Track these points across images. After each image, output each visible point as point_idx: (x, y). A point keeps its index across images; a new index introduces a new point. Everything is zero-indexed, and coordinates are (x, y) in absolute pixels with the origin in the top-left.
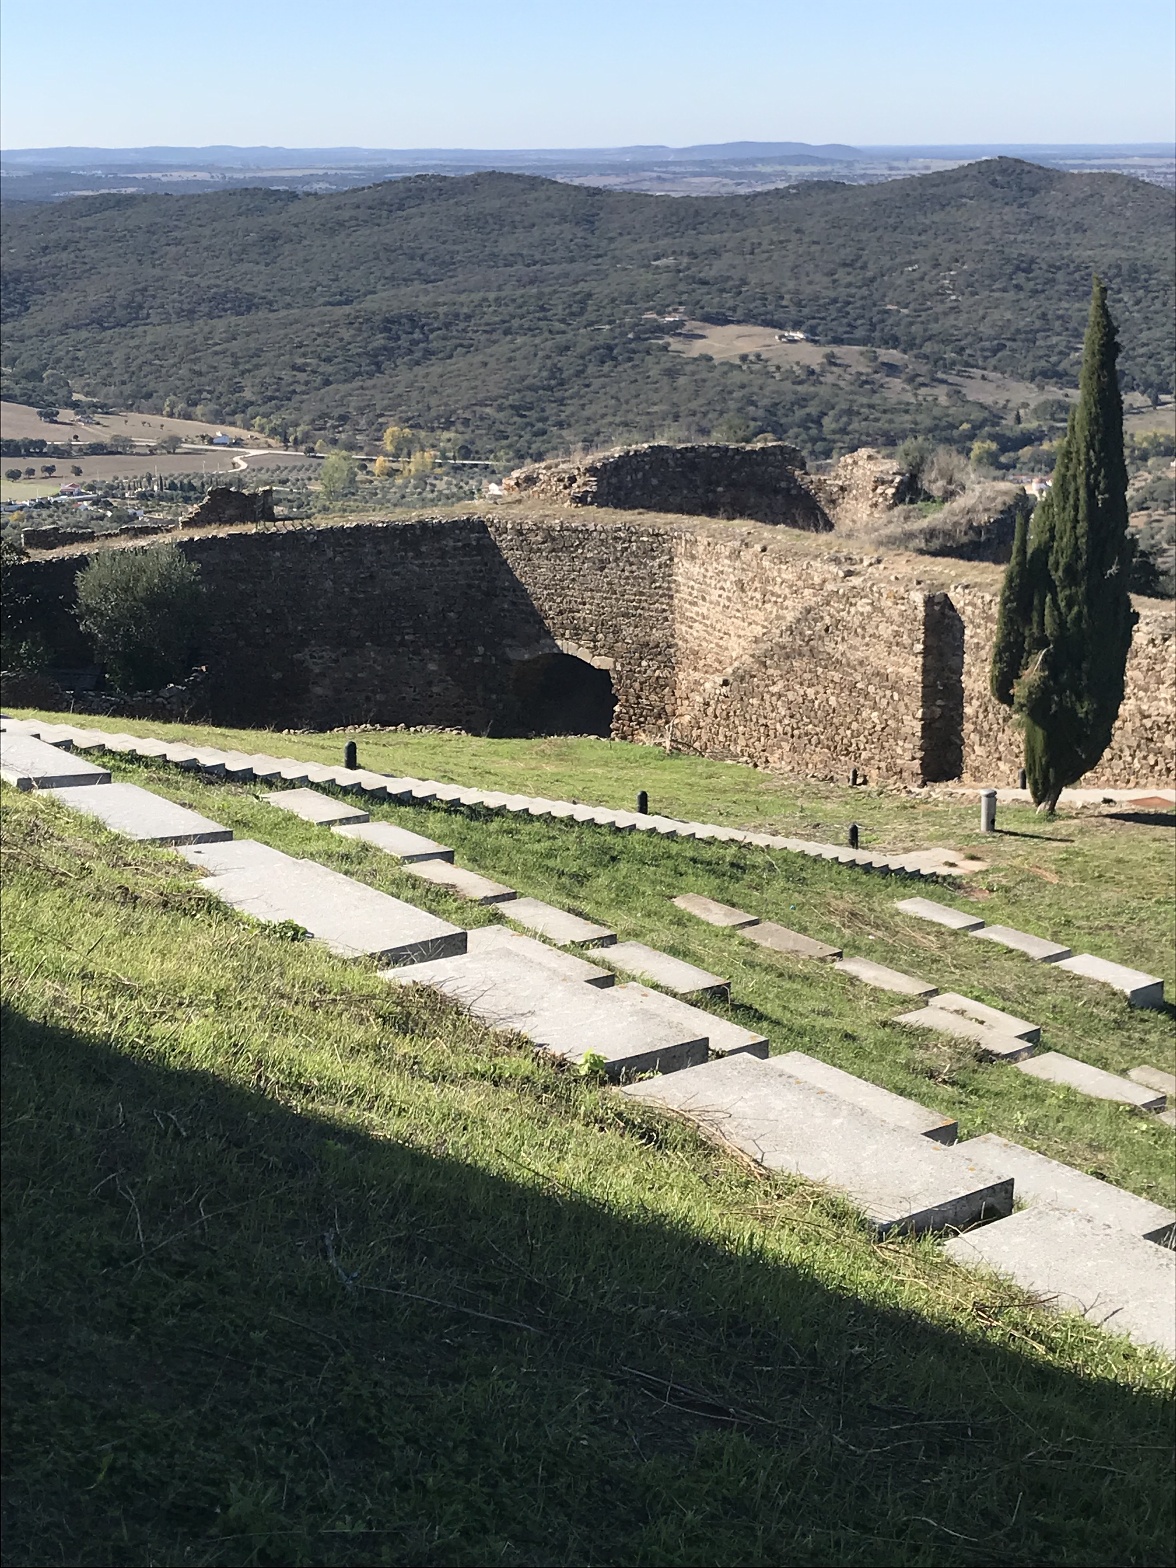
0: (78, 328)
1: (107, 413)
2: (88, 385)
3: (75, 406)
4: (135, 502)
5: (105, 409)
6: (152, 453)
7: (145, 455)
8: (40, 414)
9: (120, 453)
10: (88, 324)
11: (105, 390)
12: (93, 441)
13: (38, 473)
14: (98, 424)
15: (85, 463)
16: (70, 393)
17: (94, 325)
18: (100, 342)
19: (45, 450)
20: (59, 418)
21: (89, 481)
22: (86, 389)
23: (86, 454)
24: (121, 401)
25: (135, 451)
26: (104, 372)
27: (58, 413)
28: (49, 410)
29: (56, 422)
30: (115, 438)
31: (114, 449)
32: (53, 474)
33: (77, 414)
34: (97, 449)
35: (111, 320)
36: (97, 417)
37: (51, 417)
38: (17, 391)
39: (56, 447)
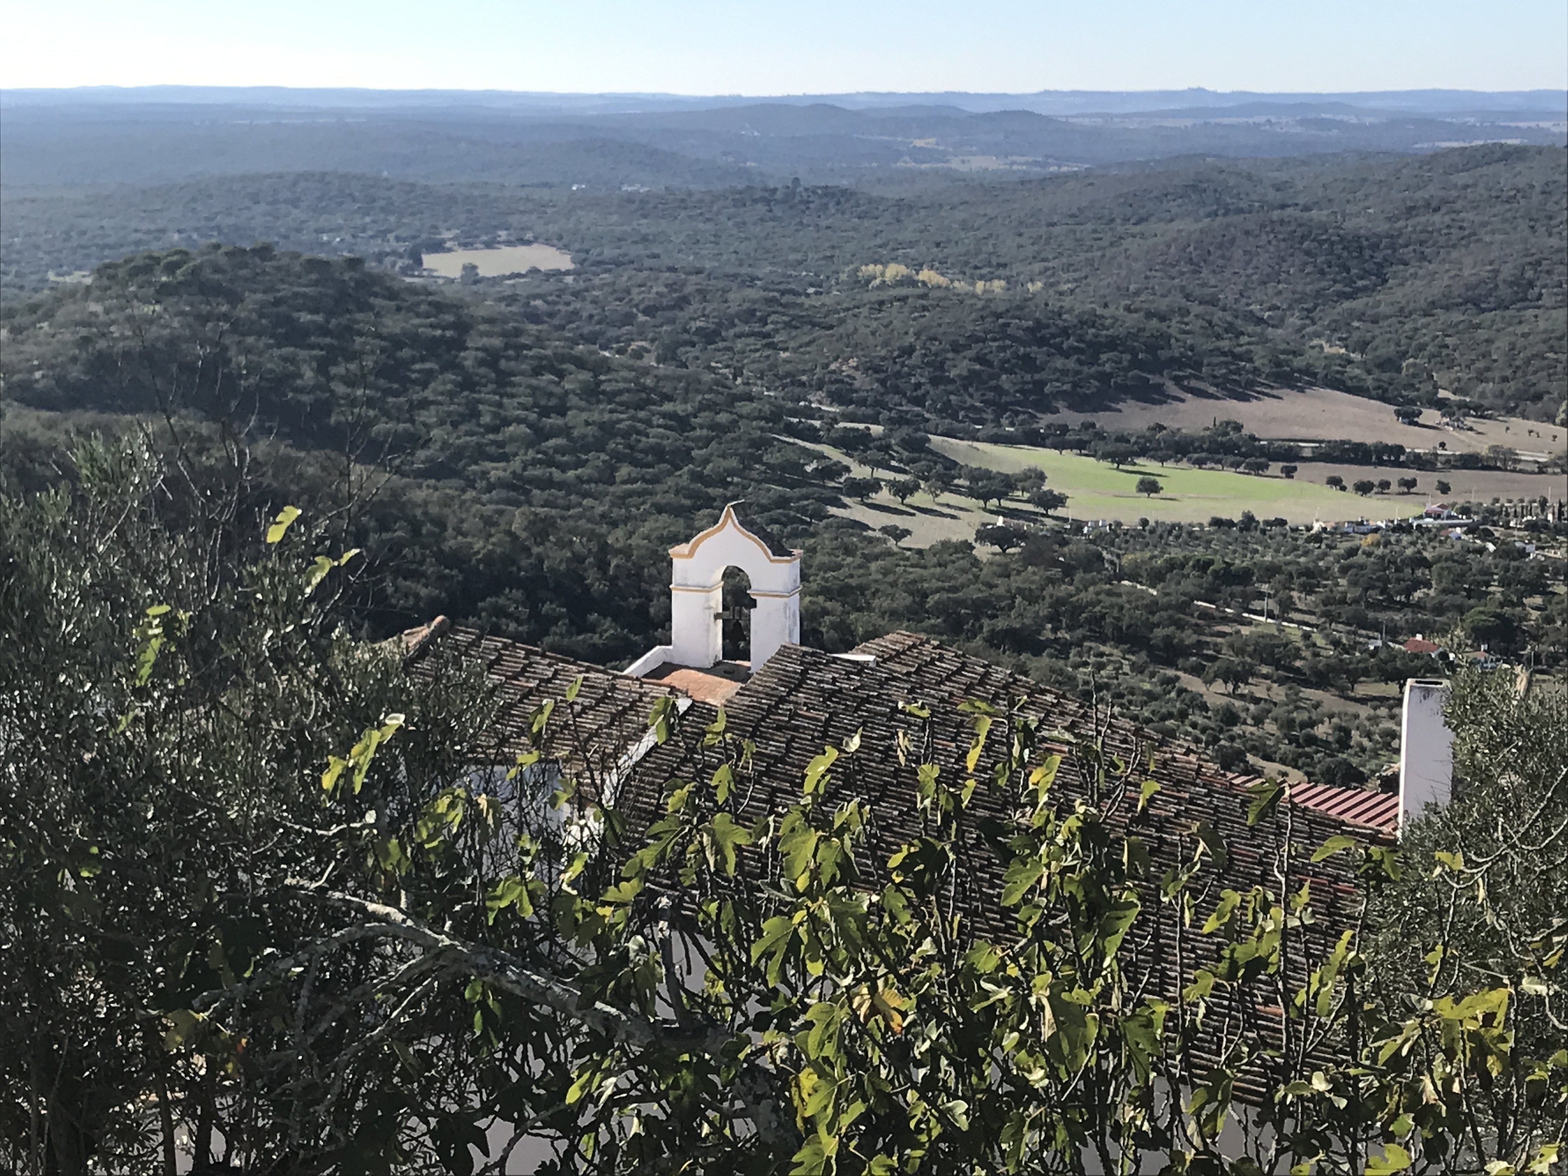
0: (1447, 308)
1: (1481, 417)
2: (1459, 380)
3: (1441, 405)
4: (1521, 533)
5: (1480, 412)
6: (1541, 471)
7: (1533, 473)
8: (1398, 413)
9: (1498, 469)
10: (1461, 304)
11: (1481, 387)
12: (1465, 451)
13: (1394, 487)
14: (1471, 429)
15: (1454, 477)
16: (1436, 387)
17: (1469, 305)
18: (1478, 326)
19: (1402, 458)
20: (1421, 420)
21: (1461, 501)
22: (1456, 384)
23: (1456, 467)
24: (1499, 402)
25: (1519, 467)
26: (1480, 365)
27: (1420, 413)
28: (1408, 408)
29: (1416, 424)
30: (1494, 449)
31: (1492, 464)
32: (1413, 490)
33: (1443, 415)
34: (1470, 462)
35: (1492, 299)
36: (1469, 421)
37: (1410, 418)
38: (1370, 381)
39: (1418, 456)
